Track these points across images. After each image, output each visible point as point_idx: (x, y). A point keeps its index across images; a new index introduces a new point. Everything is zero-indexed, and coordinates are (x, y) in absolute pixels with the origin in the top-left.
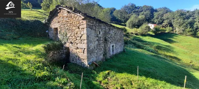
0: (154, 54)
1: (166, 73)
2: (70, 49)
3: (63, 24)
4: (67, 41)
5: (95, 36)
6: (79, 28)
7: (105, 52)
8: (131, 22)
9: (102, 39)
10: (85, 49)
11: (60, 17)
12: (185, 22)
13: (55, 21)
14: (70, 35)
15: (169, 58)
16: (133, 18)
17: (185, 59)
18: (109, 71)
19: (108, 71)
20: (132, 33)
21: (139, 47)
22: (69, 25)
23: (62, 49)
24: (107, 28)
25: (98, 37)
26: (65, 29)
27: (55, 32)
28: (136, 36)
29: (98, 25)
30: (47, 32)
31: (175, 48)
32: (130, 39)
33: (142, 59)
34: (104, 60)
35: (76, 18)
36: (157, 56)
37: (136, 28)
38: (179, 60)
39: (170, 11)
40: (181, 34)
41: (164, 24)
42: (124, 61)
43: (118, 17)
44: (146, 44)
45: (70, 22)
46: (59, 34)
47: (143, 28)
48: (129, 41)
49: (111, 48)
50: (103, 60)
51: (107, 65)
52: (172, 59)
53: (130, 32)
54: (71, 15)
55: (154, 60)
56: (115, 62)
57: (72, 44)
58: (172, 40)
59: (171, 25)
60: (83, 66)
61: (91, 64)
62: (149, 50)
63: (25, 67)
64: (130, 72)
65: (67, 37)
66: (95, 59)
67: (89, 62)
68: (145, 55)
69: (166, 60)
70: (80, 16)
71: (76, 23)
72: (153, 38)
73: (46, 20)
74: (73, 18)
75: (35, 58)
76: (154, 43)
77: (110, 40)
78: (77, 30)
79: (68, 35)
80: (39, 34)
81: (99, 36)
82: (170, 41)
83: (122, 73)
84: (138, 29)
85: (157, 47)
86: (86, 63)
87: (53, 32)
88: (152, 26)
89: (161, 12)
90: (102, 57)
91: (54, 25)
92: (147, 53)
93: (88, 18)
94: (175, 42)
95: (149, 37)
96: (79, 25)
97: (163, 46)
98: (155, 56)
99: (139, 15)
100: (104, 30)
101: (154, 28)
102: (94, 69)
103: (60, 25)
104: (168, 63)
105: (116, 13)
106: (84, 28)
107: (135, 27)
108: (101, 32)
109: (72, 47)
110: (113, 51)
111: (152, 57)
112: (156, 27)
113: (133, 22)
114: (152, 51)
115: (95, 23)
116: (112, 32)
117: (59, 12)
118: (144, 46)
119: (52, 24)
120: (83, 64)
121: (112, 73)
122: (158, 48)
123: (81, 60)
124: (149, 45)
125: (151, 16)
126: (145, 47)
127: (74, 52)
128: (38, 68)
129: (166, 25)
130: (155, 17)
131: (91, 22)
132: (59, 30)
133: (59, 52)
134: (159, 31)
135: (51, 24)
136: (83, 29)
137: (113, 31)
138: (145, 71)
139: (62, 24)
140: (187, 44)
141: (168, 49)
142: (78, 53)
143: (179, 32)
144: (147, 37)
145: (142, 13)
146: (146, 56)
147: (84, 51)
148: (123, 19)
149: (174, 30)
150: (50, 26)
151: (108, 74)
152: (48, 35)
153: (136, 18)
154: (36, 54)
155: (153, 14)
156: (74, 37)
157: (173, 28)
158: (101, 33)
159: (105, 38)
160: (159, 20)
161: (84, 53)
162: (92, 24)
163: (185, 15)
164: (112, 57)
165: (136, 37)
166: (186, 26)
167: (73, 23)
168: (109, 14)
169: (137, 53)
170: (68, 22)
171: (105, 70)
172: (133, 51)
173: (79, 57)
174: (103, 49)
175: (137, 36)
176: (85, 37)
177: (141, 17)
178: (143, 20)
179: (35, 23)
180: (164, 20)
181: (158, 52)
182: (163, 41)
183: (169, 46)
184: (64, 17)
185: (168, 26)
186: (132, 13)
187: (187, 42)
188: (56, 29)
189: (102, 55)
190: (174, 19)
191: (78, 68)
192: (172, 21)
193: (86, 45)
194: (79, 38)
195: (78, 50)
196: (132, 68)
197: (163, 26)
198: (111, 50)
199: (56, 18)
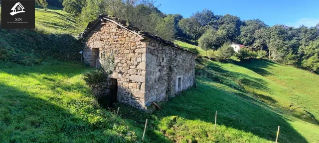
0: (238, 92)
1: (254, 121)
2: (118, 82)
3: (109, 44)
4: (114, 70)
5: (157, 64)
6: (134, 52)
7: (169, 88)
8: (205, 40)
9: (165, 69)
10: (141, 83)
11: (104, 33)
12: (286, 44)
13: (94, 38)
14: (119, 61)
15: (259, 99)
16: (209, 34)
17: (283, 100)
18: (176, 116)
19: (174, 117)
20: (207, 57)
21: (216, 80)
22: (118, 45)
23: (106, 81)
24: (172, 53)
25: (160, 65)
26: (112, 52)
27: (94, 54)
28: (212, 61)
29: (161, 48)
30: (81, 52)
31: (269, 84)
32: (203, 67)
33: (221, 100)
34: (167, 100)
35: (130, 38)
36: (243, 95)
37: (213, 49)
38: (274, 101)
39: (265, 26)
40: (279, 61)
41: (255, 45)
42: (196, 102)
43: (187, 30)
44: (227, 76)
45: (120, 42)
46: (102, 58)
47: (223, 49)
48: (202, 69)
49: (177, 81)
50: (165, 99)
51: (172, 108)
52: (263, 100)
53: (204, 55)
54: (122, 31)
55: (238, 101)
56: (183, 102)
57: (122, 74)
58: (266, 71)
59: (265, 48)
60: (137, 108)
61: (150, 105)
62: (230, 86)
63: (73, 110)
64: (205, 118)
65: (115, 64)
66: (154, 98)
67: (147, 102)
68: (225, 93)
69: (256, 101)
70: (137, 36)
71: (129, 44)
72: (238, 66)
73: (80, 35)
74: (125, 36)
75: (81, 97)
76: (238, 74)
77: (175, 69)
78: (132, 54)
79: (116, 61)
80: (68, 56)
81: (162, 64)
82: (263, 73)
83: (193, 119)
84: (215, 51)
85: (242, 80)
86: (143, 103)
87: (91, 54)
88: (237, 48)
89: (251, 27)
90: (164, 94)
91: (94, 43)
92: (228, 90)
93: (149, 40)
94: (270, 74)
95: (232, 65)
96: (134, 47)
97: (252, 80)
98: (239, 94)
99: (217, 29)
100: (169, 55)
101: (241, 50)
102: (154, 113)
103: (103, 45)
104: (258, 106)
105: (183, 24)
106: (142, 54)
107: (211, 48)
108: (165, 58)
109: (122, 79)
110: (179, 85)
111: (235, 96)
112: (242, 50)
113: (208, 40)
114: (236, 86)
115: (157, 46)
116: (179, 58)
117: (103, 25)
118: (223, 78)
119: (90, 41)
120: (137, 104)
121: (180, 120)
122: (245, 83)
123: (134, 99)
124: (231, 76)
125: (235, 32)
126: (225, 79)
127: (124, 86)
128: (88, 111)
129: (257, 47)
130: (242, 34)
131: (153, 45)
132: (101, 52)
133: (101, 86)
134: (248, 55)
135: (88, 41)
136: (140, 55)
137: (181, 57)
138: (225, 118)
139: (107, 43)
140: (286, 77)
141: (259, 85)
142: (131, 88)
143: (276, 59)
144: (229, 65)
145: (223, 26)
146: (226, 95)
147: (140, 86)
148: (193, 33)
149: (269, 56)
150: (86, 44)
151: (175, 120)
152: (83, 58)
153: (213, 33)
154: (79, 91)
155: (239, 29)
156: (125, 65)
157: (268, 52)
158: (165, 61)
159: (170, 67)
160: (248, 38)
161: (140, 89)
162: (153, 48)
163: (286, 33)
164: (178, 95)
165: (212, 63)
166: (288, 50)
167: (126, 45)
168: (173, 26)
169: (213, 89)
170: (117, 41)
171: (170, 114)
172: (208, 86)
173: (132, 94)
174: (166, 84)
175: (214, 62)
176: (142, 66)
177: (221, 32)
178: (224, 38)
179: (64, 39)
180: (255, 39)
181: (243, 88)
182: (252, 71)
183: (261, 80)
184: (111, 34)
185: (261, 48)
186: (208, 26)
187: (287, 75)
188: (97, 50)
189: (165, 92)
190: (269, 38)
191: (131, 111)
192: (267, 41)
193: (144, 78)
194: (134, 67)
195: (131, 84)
196: (207, 112)
197: (253, 49)
198: (177, 85)
199: (97, 33)
